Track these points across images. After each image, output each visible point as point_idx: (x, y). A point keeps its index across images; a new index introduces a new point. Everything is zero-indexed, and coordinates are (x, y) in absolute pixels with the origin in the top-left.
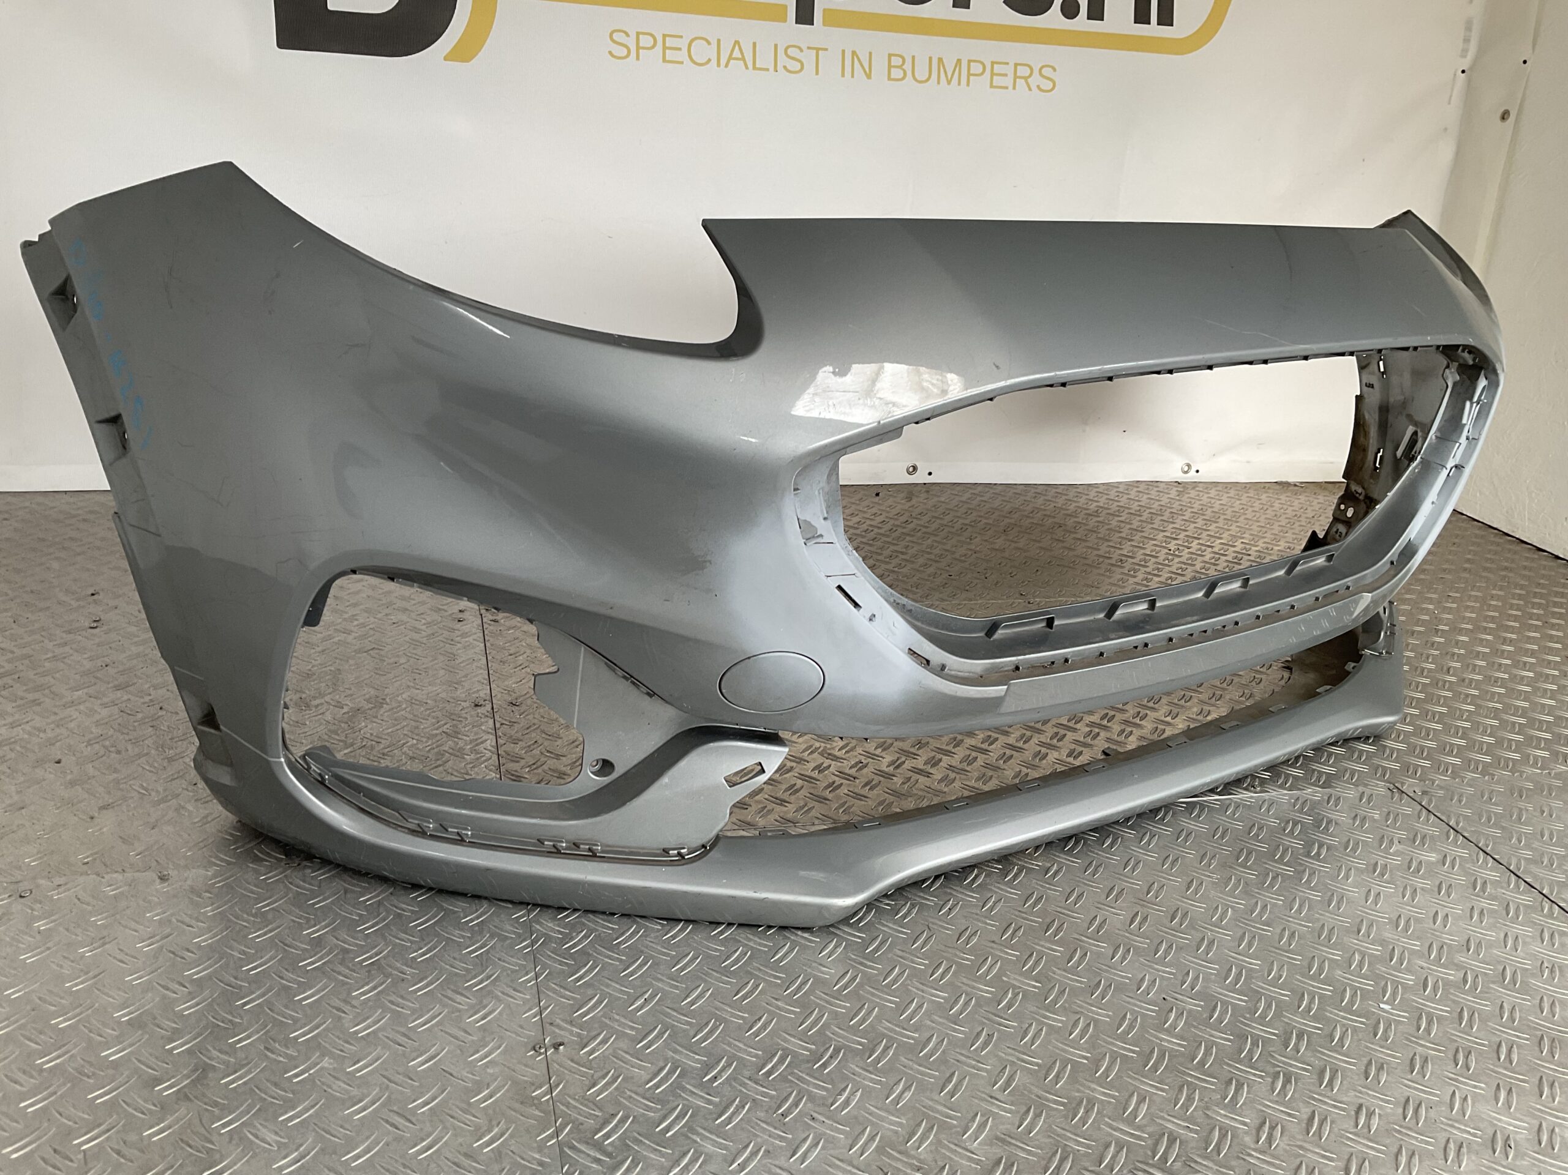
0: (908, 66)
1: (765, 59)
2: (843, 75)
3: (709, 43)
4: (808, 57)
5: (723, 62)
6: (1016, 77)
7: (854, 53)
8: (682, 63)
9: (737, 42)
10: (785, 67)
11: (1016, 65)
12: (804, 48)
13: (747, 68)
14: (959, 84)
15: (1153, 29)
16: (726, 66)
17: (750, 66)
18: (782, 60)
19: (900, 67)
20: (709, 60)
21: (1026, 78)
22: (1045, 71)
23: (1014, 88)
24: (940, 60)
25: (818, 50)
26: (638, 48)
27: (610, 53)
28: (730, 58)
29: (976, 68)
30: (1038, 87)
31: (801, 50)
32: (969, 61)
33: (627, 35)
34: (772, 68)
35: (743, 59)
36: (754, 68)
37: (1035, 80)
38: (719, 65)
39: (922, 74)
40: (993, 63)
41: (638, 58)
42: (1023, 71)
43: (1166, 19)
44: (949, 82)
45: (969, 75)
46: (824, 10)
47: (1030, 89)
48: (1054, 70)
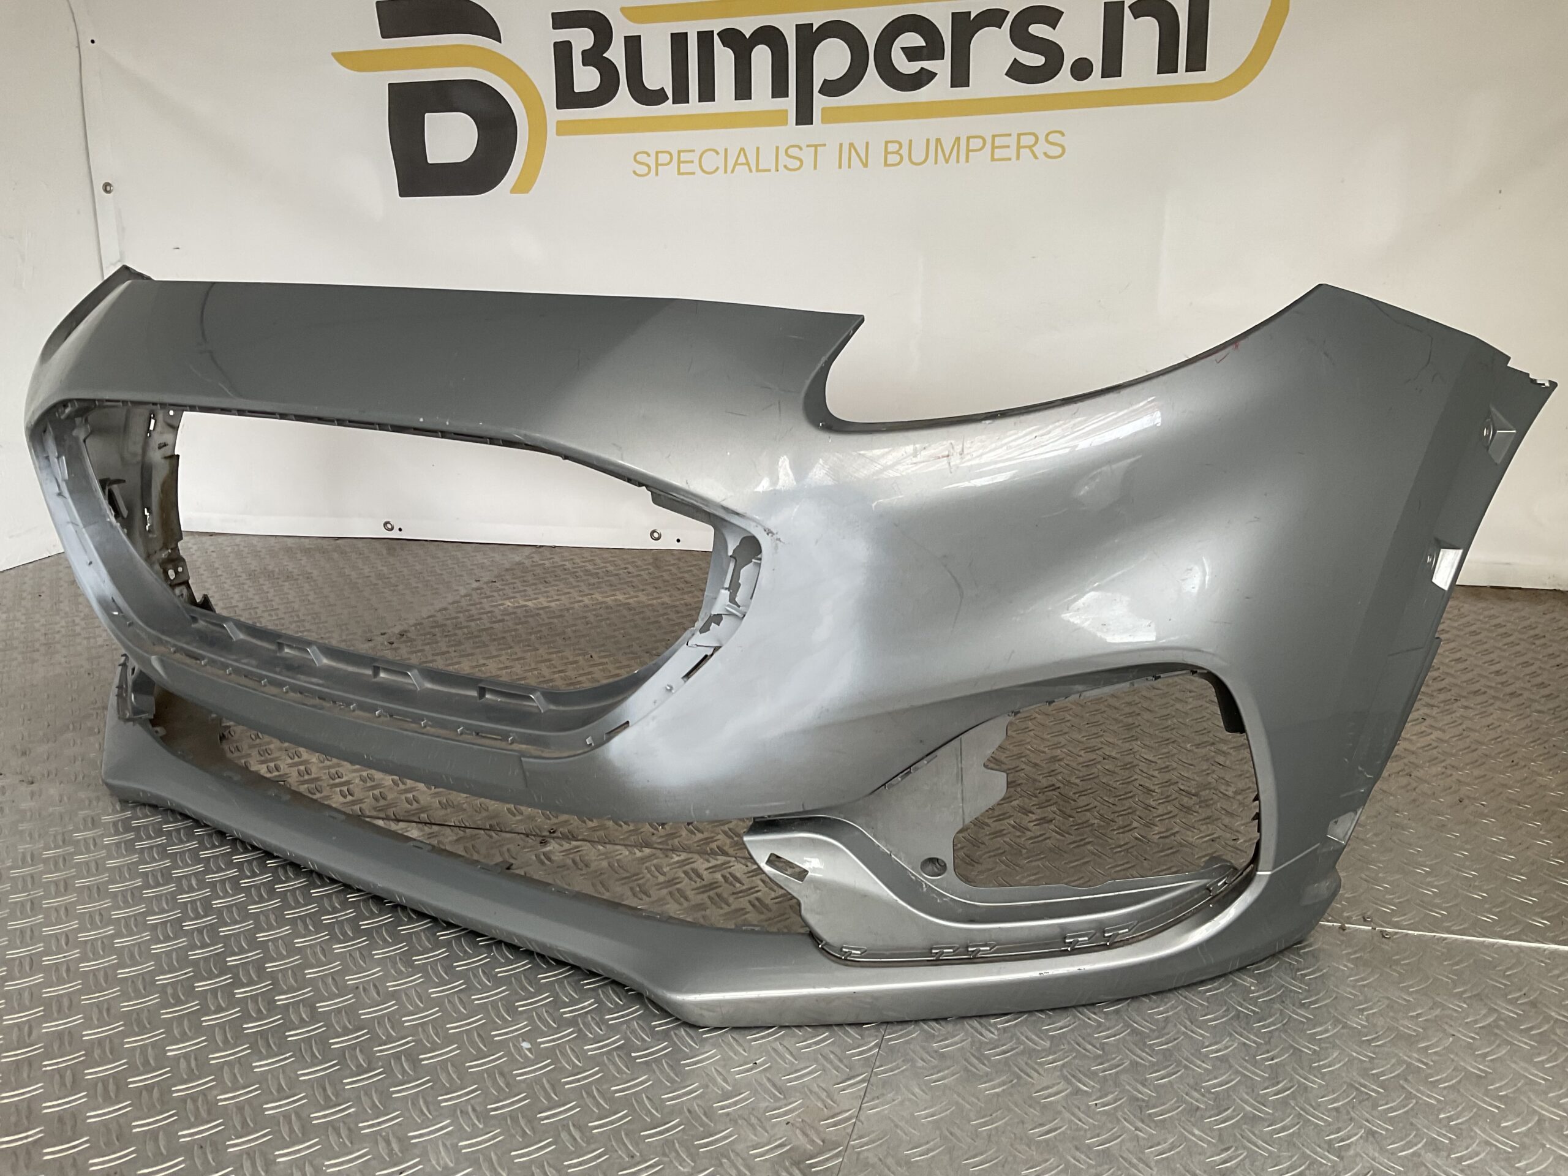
0: (904, 152)
1: (767, 161)
2: (840, 167)
3: (718, 153)
4: (807, 155)
5: (729, 170)
6: (1019, 147)
7: (851, 145)
8: (693, 173)
9: (742, 149)
10: (785, 167)
11: (1019, 135)
12: (804, 147)
13: (751, 171)
14: (958, 161)
15: (1182, 77)
16: (733, 171)
17: (754, 169)
18: (783, 159)
19: (897, 152)
20: (717, 168)
21: (1030, 147)
22: (1051, 138)
23: (1018, 158)
24: (938, 140)
25: (816, 146)
26: (657, 165)
27: (634, 172)
28: (736, 164)
29: (976, 144)
30: (1045, 154)
31: (801, 149)
32: (968, 138)
33: (649, 155)
34: (773, 169)
35: (748, 164)
36: (758, 170)
37: (1041, 147)
38: (726, 172)
39: (918, 155)
40: (994, 137)
41: (657, 174)
42: (1027, 140)
43: (1197, 62)
44: (947, 161)
45: (968, 151)
46: (823, 109)
47: (1036, 158)
48: (1063, 134)
